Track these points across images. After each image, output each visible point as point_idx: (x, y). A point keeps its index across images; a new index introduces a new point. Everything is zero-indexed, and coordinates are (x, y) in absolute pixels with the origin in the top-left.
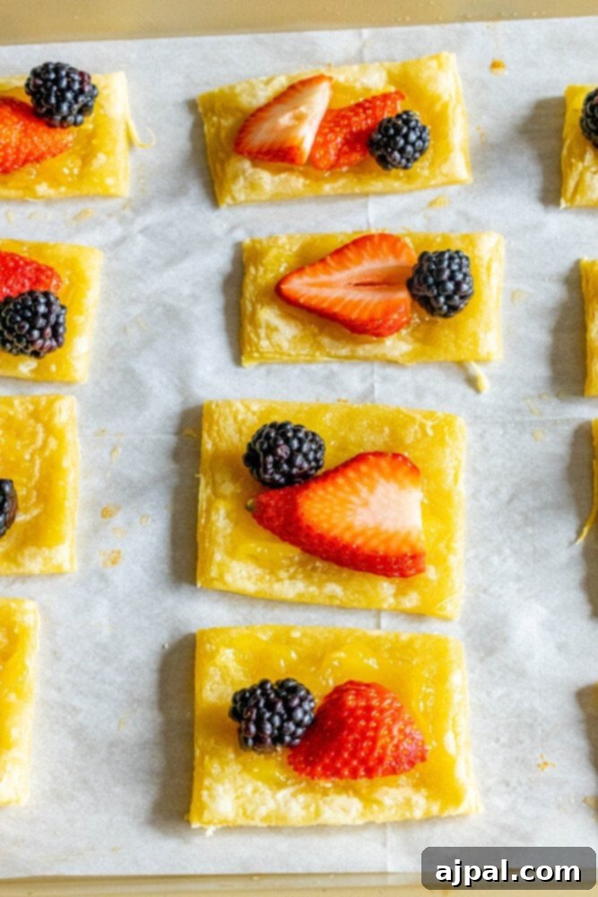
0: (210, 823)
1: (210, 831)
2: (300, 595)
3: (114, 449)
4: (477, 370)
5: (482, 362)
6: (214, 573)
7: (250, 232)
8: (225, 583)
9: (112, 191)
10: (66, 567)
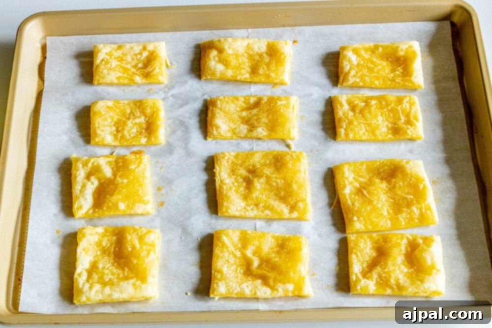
0: (217, 295)
1: (217, 298)
2: (256, 215)
3: (161, 168)
4: (290, 142)
5: (292, 139)
6: (224, 210)
7: (209, 96)
8: (229, 213)
9: (161, 81)
10: (151, 211)
